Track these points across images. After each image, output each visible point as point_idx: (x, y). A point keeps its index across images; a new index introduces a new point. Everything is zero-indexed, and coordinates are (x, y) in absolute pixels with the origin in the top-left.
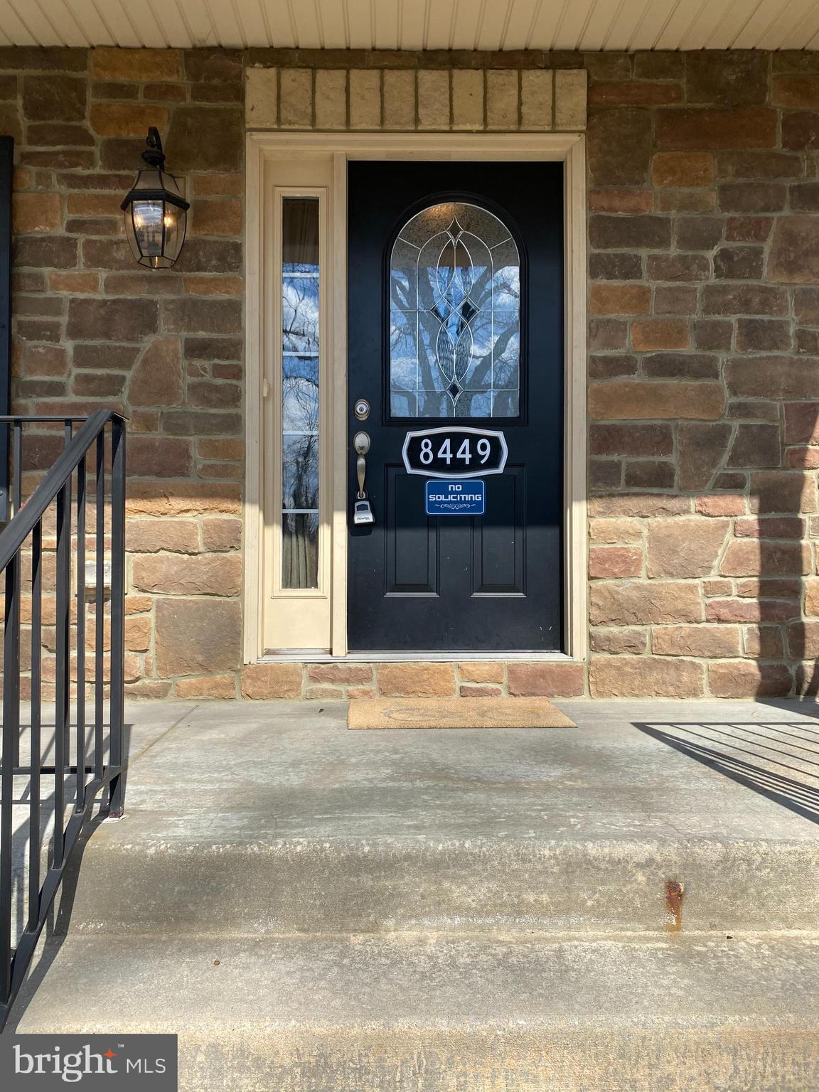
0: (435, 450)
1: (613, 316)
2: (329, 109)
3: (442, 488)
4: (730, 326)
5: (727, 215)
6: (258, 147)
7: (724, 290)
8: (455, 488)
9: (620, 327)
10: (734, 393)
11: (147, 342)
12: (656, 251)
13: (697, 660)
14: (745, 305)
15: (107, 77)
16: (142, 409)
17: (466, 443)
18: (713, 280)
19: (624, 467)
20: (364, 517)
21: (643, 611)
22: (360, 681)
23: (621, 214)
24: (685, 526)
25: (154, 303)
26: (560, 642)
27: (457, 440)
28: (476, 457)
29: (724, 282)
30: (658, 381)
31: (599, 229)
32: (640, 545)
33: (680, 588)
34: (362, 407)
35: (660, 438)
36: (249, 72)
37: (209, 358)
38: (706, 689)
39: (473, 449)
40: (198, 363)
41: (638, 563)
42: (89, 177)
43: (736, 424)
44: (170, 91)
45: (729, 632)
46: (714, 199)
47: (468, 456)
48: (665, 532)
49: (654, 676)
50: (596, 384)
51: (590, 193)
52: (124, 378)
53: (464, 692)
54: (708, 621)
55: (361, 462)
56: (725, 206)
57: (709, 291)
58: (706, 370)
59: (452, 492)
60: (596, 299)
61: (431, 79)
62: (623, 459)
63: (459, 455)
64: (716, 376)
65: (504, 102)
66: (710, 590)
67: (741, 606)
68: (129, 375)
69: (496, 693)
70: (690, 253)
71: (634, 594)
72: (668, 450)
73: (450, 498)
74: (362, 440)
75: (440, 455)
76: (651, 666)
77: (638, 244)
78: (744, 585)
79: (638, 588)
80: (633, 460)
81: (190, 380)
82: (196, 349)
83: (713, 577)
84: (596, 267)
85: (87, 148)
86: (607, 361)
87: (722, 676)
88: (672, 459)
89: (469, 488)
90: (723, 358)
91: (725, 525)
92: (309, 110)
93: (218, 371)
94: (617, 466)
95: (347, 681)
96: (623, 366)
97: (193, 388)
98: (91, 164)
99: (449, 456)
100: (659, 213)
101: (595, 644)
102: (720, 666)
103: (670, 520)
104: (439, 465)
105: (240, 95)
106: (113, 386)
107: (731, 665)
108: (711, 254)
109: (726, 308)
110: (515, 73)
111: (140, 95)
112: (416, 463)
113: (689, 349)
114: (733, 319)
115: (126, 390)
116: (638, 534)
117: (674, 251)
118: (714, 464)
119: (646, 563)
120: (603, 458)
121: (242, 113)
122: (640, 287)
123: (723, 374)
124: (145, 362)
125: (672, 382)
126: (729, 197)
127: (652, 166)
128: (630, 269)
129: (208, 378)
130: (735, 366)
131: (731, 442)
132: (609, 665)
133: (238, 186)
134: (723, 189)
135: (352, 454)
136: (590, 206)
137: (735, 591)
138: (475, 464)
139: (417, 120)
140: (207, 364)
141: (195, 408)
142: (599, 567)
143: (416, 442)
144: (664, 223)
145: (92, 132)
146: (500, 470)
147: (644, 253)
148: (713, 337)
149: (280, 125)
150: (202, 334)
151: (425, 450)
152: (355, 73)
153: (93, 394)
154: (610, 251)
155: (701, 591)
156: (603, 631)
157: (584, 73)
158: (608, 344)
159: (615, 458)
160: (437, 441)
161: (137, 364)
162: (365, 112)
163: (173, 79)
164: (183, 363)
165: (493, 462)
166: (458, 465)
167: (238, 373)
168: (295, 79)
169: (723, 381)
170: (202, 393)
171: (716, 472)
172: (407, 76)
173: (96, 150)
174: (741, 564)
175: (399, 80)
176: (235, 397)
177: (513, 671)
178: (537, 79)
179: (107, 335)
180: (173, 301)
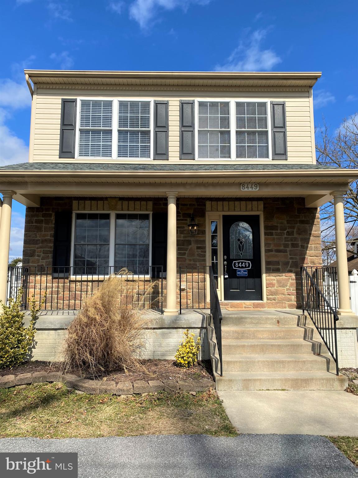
0: (238, 264)
1: (269, 242)
2: (220, 208)
3: (240, 271)
4: (289, 244)
5: (288, 225)
6: (207, 214)
7: (288, 238)
8: (242, 271)
9: (270, 244)
10: (290, 255)
11: (190, 247)
12: (276, 231)
13: (285, 302)
14: (292, 240)
15: (183, 203)
16: (189, 258)
17: (244, 263)
18: (286, 236)
19: (272, 268)
20: (226, 276)
21: (276, 293)
22: (227, 305)
23: (270, 225)
24: (283, 278)
25: (191, 240)
26: (261, 299)
27: (242, 263)
28: (246, 266)
29: (288, 236)
30: (277, 253)
31: (266, 228)
32: (275, 282)
33: (282, 289)
34: (225, 257)
35: (278, 263)
36: (207, 202)
37: (200, 249)
38: (287, 307)
39: (245, 264)
40: (198, 250)
41: (275, 285)
42: (180, 219)
43: (291, 261)
44: (194, 205)
45: (291, 297)
46: (286, 222)
47: (244, 266)
48: (279, 279)
49: (278, 305)
50: (266, 254)
51: (264, 221)
52: (186, 253)
53: (245, 307)
54: (287, 295)
55: (226, 266)
56: (288, 223)
57: (285, 238)
58: (285, 251)
59: (242, 272)
60: (266, 239)
61: (237, 203)
62: (271, 267)
63: (243, 265)
64: (287, 252)
65: (249, 207)
66: (287, 290)
67: (293, 292)
68: (187, 252)
69: (251, 308)
70: (282, 231)
71: (274, 290)
72: (279, 265)
73: (241, 273)
74: (225, 262)
75: (239, 265)
76: (277, 303)
77: (273, 230)
78: (293, 289)
79: (275, 289)
80: (273, 267)
81: (197, 253)
82: (198, 248)
83: (288, 287)
84: (266, 234)
85: (180, 214)
86: (268, 250)
87: (290, 305)
88: (280, 267)
89: (244, 271)
90: (288, 249)
91: (289, 278)
92: (216, 208)
93: (202, 252)
94: (270, 268)
95: (225, 305)
96: (271, 251)
97: (197, 254)
98: (180, 217)
99: (241, 266)
100: (276, 225)
101: (268, 299)
102: (290, 303)
103: (280, 277)
104: (239, 267)
105: (205, 205)
106: (184, 254)
107: (291, 303)
108: (285, 232)
109: (288, 241)
110: (251, 202)
111: (188, 205)
112: (235, 267)
113: (282, 248)
114: (290, 243)
115: (186, 255)
116: (275, 280)
117: (279, 231)
118: (287, 268)
119: (276, 285)
120: (268, 266)
121: (205, 208)
122: (273, 237)
123: (288, 252)
124: (190, 250)
125: (280, 253)
126: (288, 222)
127: (275, 217)
128: (271, 234)
129: (200, 253)
130: (290, 251)
131: (290, 264)
132: (270, 303)
133: (205, 221)
134: (287, 221)
135: (224, 266)
136: (264, 224)
137: (292, 290)
138: (246, 267)
139: (235, 210)
140: (200, 250)
141: (198, 258)
142: (268, 285)
143: (235, 263)
144: (277, 226)
145: (180, 212)
146: (250, 268)
147: (274, 231)
148: (286, 246)
149: (212, 211)
150: (199, 245)
151: (237, 265)
152: (224, 202)
153: (181, 256)
154: (268, 231)
155: (286, 290)
156: (269, 297)
157: (263, 202)
158: (268, 247)
159: (270, 266)
160: (239, 263)
161: (188, 250)
162: (226, 208)
163: (194, 203)
164: (196, 250)
165: (249, 267)
166: (242, 267)
167: (205, 252)
168: (214, 203)
169: (288, 253)
170: (199, 255)
171: (288, 269)
172: (233, 202)
173: (181, 215)
174: (292, 285)
175: (231, 203)
176: (205, 256)
177: (254, 304)
178: (255, 203)
179: (183, 246)
180: (194, 240)
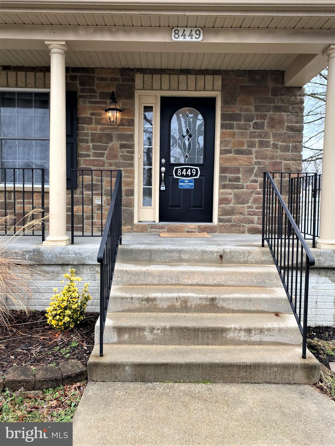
0: (182, 172)
1: (227, 139)
2: (156, 85)
3: (183, 181)
4: (256, 141)
5: (257, 113)
6: (137, 93)
7: (255, 132)
8: (186, 181)
9: (229, 142)
10: (256, 158)
11: (110, 145)
12: (238, 122)
13: (244, 225)
14: (260, 136)
15: (100, 76)
16: (109, 161)
17: (189, 170)
18: (252, 130)
19: (228, 177)
20: (163, 188)
21: (231, 212)
22: (162, 229)
23: (229, 113)
24: (243, 192)
25: (112, 134)
26: (211, 220)
27: (187, 169)
28: (192, 174)
29: (255, 130)
30: (236, 156)
31: (224, 117)
32: (231, 196)
33: (241, 207)
34: (163, 161)
35: (237, 171)
36: (136, 75)
37: (126, 148)
38: (247, 232)
39: (191, 172)
40: (123, 150)
41: (231, 201)
42: (96, 102)
43: (256, 167)
44: (116, 79)
45: (253, 218)
46: (253, 109)
48: (237, 193)
49: (234, 228)
50: (222, 156)
51: (222, 107)
52: (104, 153)
53: (188, 232)
54: (247, 215)
55: (163, 175)
56: (256, 111)
57: (251, 132)
58: (250, 153)
59: (186, 183)
60: (222, 134)
61: (182, 77)
63: (188, 173)
64: (252, 154)
65: (200, 84)
66: (249, 207)
67: (256, 212)
68: (106, 152)
69: (195, 232)
70: (247, 123)
71: (230, 209)
72: (239, 173)
74: (163, 169)
76: (233, 226)
77: (234, 120)
78: (256, 207)
79: (231, 207)
80: (230, 175)
81: (121, 154)
82: (122, 146)
83: (249, 204)
84: (223, 126)
85: (95, 94)
86: (224, 150)
87: (250, 229)
88: (240, 175)
89: (190, 181)
90: (254, 150)
91: (253, 192)
92: (151, 85)
93: (128, 152)
94: (226, 177)
95: (159, 228)
96: (229, 152)
97: (122, 156)
98: (96, 98)
99: (185, 173)
100: (239, 113)
101: (220, 220)
102: (250, 226)
103: (239, 190)
104: (182, 176)
105: (133, 81)
106: (102, 155)
107: (253, 226)
108: (252, 123)
109: (255, 137)
110: (203, 76)
111: (108, 80)
112: (177, 175)
113: (245, 147)
115: (105, 156)
116: (231, 194)
117: (242, 122)
118: (251, 176)
119: (233, 201)
120: (223, 175)
121: (134, 85)
122: (234, 131)
123: (254, 154)
124: (110, 149)
125: (241, 156)
126: (257, 109)
127: (238, 100)
128: (231, 127)
129: (125, 153)
130: (257, 152)
131: (255, 171)
132: (223, 225)
133: (133, 104)
134: (256, 106)
135: (161, 173)
136: (222, 111)
137: (254, 208)
139: (178, 88)
140: (125, 150)
141: (122, 161)
142: (222, 201)
143: (177, 170)
144: (240, 115)
145: (96, 90)
146: (198, 177)
147: (235, 123)
148: (252, 145)
149: (144, 89)
150: (124, 142)
151: (179, 172)
152: (163, 75)
153: (97, 157)
154: (226, 122)
155: (246, 208)
156: (222, 217)
157: (221, 76)
158: (225, 146)
159: (226, 175)
160: (182, 169)
161: (108, 150)
162: (165, 85)
163: (117, 76)
164: (119, 150)
165: (196, 175)
166: (187, 176)
167: (133, 152)
168: (148, 77)
169: (253, 156)
170: (124, 157)
171: (251, 178)
172: (176, 76)
173: (97, 94)
174: (256, 201)
175: (174, 77)
176: (132, 158)
177: (199, 227)
178: (209, 78)
179: (100, 142)
180: (117, 134)
